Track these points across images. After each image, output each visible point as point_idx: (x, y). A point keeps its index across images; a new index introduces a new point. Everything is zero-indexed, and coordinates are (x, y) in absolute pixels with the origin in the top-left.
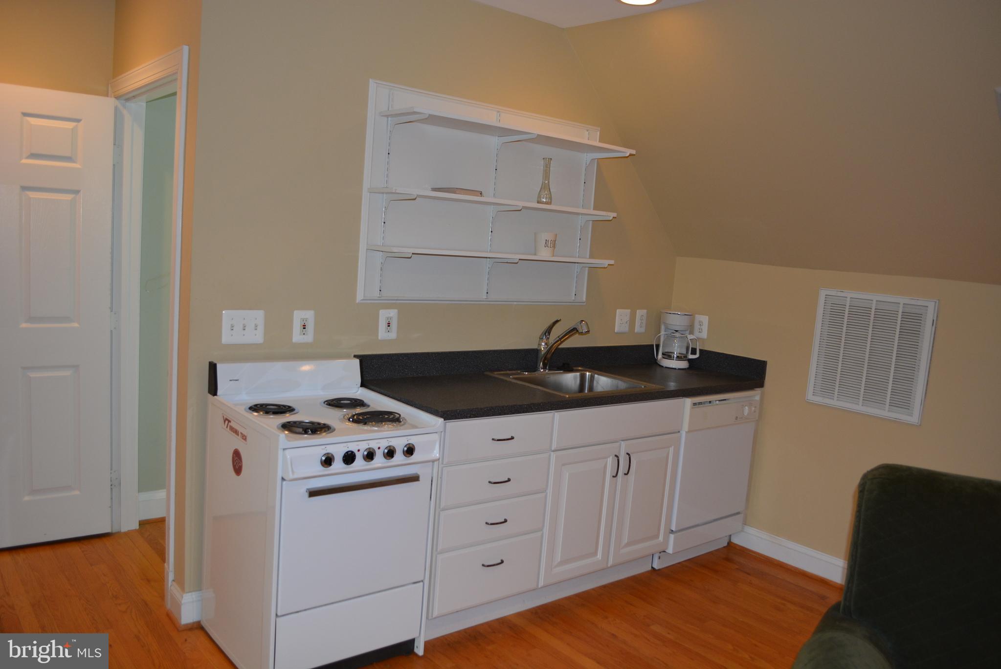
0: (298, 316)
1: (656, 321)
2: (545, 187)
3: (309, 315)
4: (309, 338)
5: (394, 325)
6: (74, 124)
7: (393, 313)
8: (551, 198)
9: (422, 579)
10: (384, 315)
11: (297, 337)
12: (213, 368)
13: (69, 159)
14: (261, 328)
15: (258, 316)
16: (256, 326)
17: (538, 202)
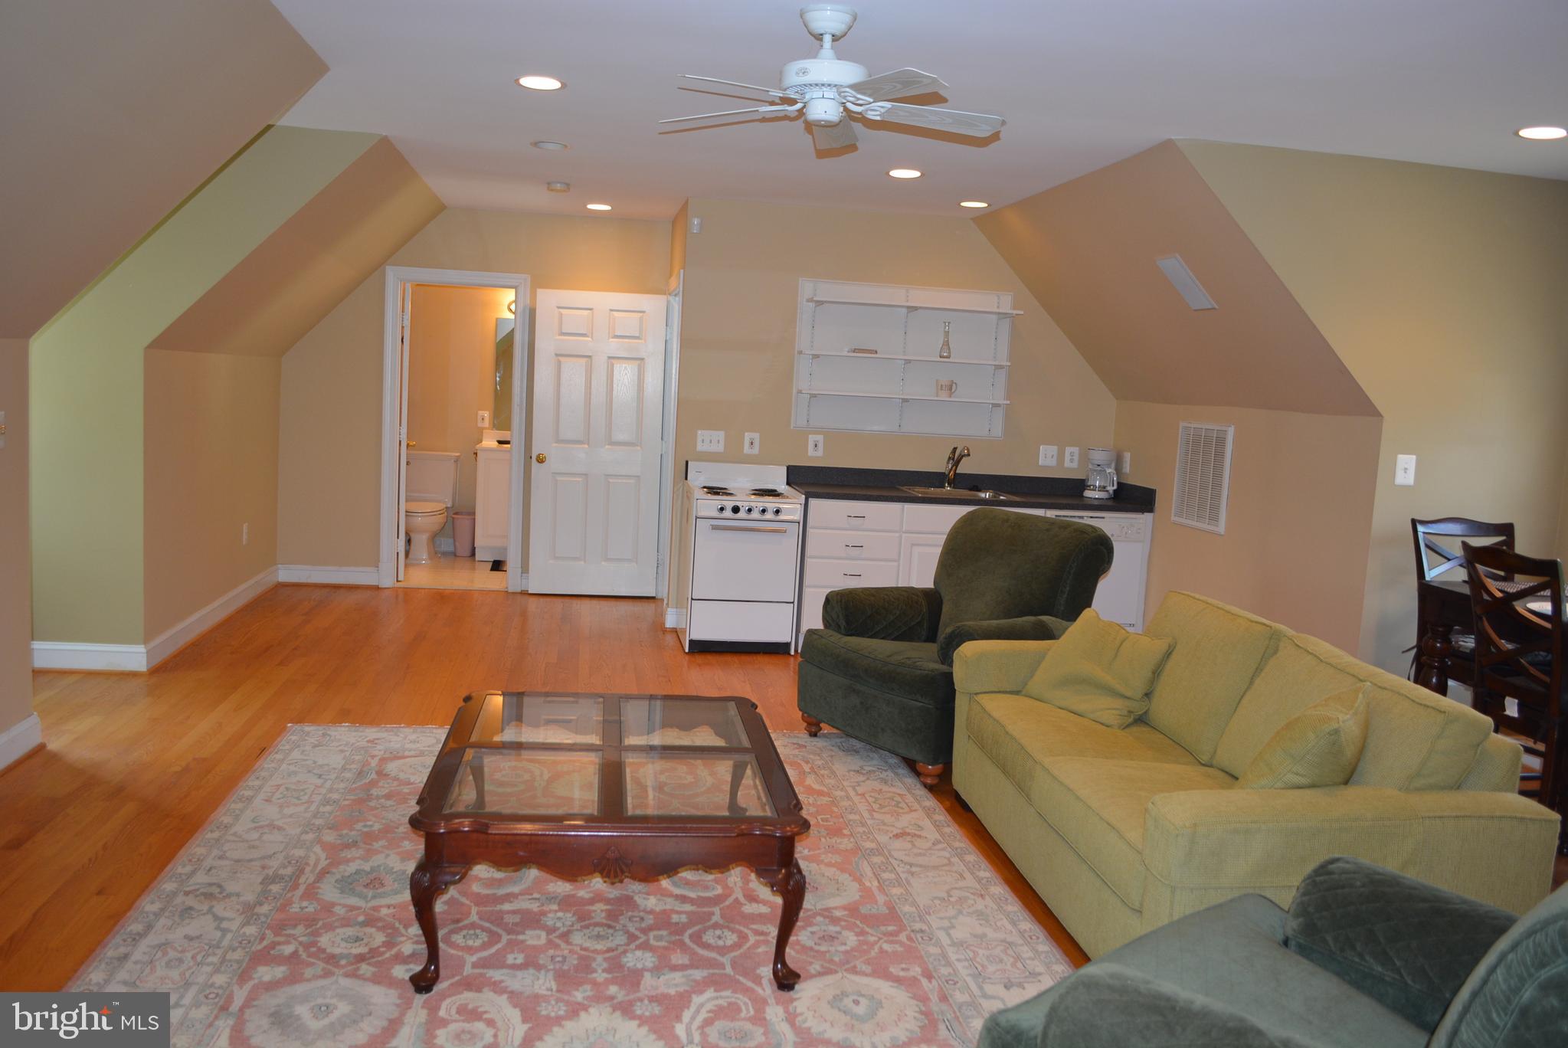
0: (748, 436)
1: (1084, 458)
2: (946, 343)
3: (756, 436)
4: (756, 450)
5: (821, 446)
6: (641, 314)
7: (820, 438)
8: (950, 353)
9: (792, 601)
10: (812, 439)
11: (747, 449)
12: (687, 462)
13: (637, 338)
14: (722, 443)
15: (720, 435)
16: (719, 441)
17: (941, 357)
